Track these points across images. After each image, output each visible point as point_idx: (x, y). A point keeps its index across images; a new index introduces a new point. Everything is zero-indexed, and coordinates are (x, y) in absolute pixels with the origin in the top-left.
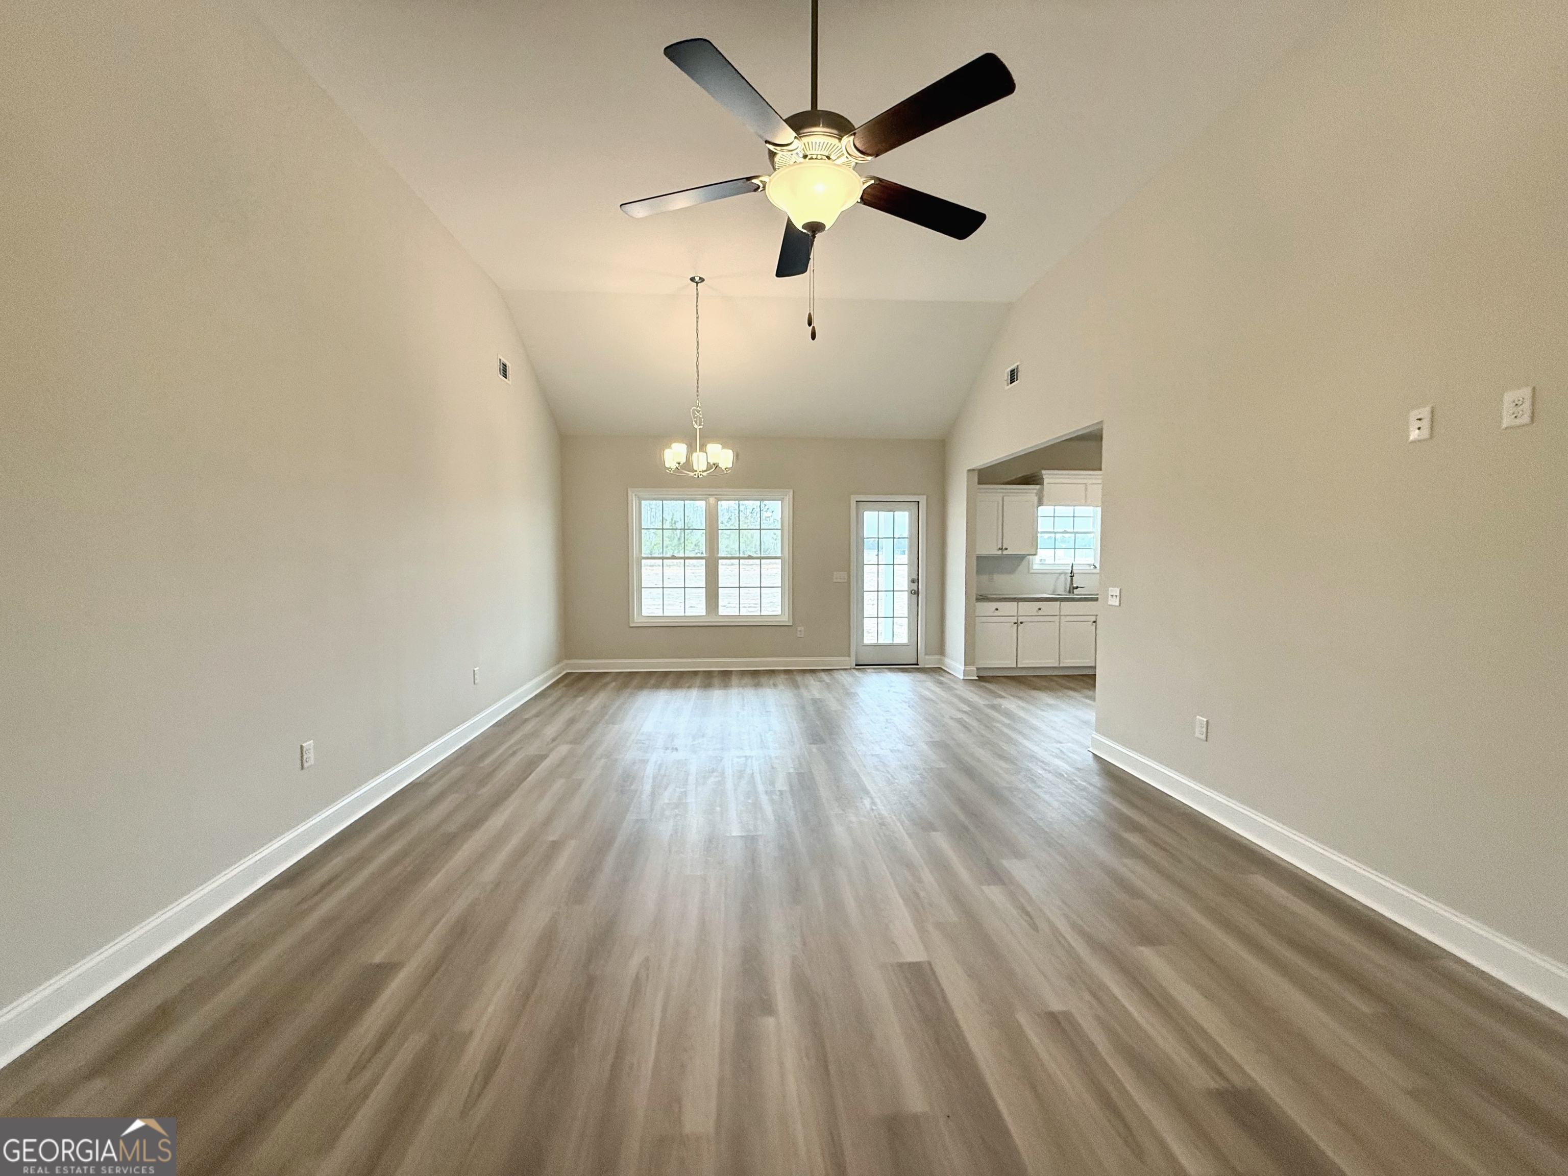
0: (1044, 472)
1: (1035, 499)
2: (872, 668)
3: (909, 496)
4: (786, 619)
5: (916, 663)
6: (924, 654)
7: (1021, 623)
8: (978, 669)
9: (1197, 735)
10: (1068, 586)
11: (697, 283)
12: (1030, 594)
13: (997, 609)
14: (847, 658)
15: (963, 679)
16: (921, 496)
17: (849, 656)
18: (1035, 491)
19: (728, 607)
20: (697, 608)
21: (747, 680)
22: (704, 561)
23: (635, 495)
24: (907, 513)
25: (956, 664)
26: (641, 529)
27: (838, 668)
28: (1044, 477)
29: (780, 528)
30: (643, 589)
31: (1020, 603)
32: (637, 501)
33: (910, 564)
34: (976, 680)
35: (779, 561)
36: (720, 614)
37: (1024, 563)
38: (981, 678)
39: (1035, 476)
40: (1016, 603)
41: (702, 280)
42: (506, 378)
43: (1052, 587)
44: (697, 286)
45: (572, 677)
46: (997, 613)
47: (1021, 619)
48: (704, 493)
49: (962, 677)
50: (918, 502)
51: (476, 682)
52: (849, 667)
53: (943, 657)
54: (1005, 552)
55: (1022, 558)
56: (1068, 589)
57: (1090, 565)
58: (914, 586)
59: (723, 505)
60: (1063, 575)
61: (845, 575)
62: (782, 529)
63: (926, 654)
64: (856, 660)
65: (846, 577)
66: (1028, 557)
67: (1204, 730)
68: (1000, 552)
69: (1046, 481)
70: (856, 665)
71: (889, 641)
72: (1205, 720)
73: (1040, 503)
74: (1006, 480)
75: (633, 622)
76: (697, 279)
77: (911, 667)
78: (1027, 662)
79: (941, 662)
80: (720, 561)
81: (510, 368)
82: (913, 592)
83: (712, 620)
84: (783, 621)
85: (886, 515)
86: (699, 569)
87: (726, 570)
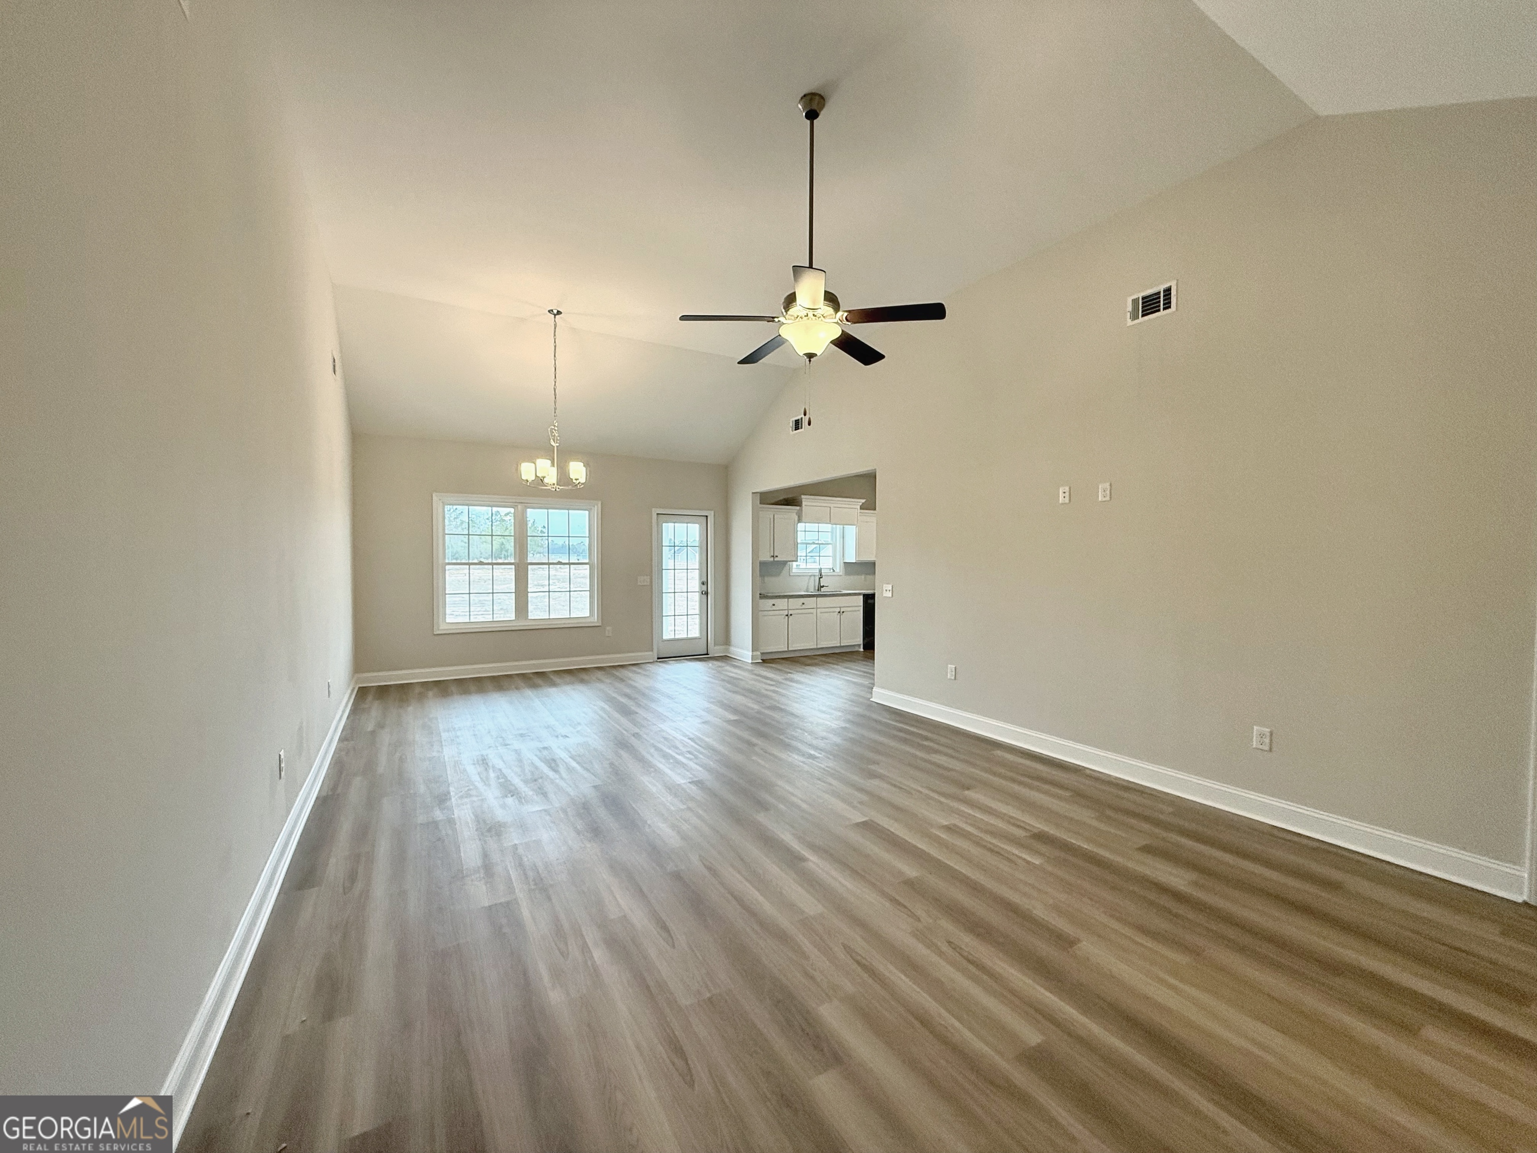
0: (803, 496)
1: (796, 518)
3: (700, 511)
4: (595, 620)
5: (706, 653)
6: (713, 644)
7: (791, 615)
8: (762, 654)
9: (949, 676)
10: (817, 584)
11: (555, 315)
12: (796, 592)
13: (774, 605)
14: (651, 653)
15: (752, 663)
16: (710, 512)
17: (652, 651)
18: (796, 511)
19: (537, 612)
20: (506, 613)
21: (568, 678)
24: (697, 526)
25: (744, 651)
26: (445, 534)
27: (643, 662)
28: (803, 500)
29: (588, 536)
30: (447, 596)
31: (790, 600)
33: (700, 569)
34: (762, 663)
35: (588, 566)
36: (529, 618)
37: (787, 567)
38: (764, 661)
39: (794, 500)
40: (787, 600)
41: (559, 313)
43: (805, 588)
44: (555, 318)
46: (774, 608)
47: (790, 612)
48: (516, 501)
49: (750, 661)
50: (707, 516)
52: (652, 661)
53: (728, 647)
54: (776, 559)
55: (785, 563)
56: (817, 588)
57: (830, 569)
58: (704, 588)
60: (813, 577)
61: (647, 578)
62: (590, 537)
63: (715, 645)
64: (658, 655)
65: (649, 580)
66: (789, 563)
67: (954, 673)
68: (772, 559)
69: (804, 503)
70: (658, 658)
71: (684, 636)
72: (954, 666)
73: (800, 520)
74: (773, 501)
75: (439, 629)
76: (555, 311)
77: (704, 656)
78: (796, 646)
79: (727, 650)
80: (530, 567)
82: (703, 592)
83: (521, 624)
84: (593, 622)
85: (681, 527)
86: (508, 575)
87: (535, 576)
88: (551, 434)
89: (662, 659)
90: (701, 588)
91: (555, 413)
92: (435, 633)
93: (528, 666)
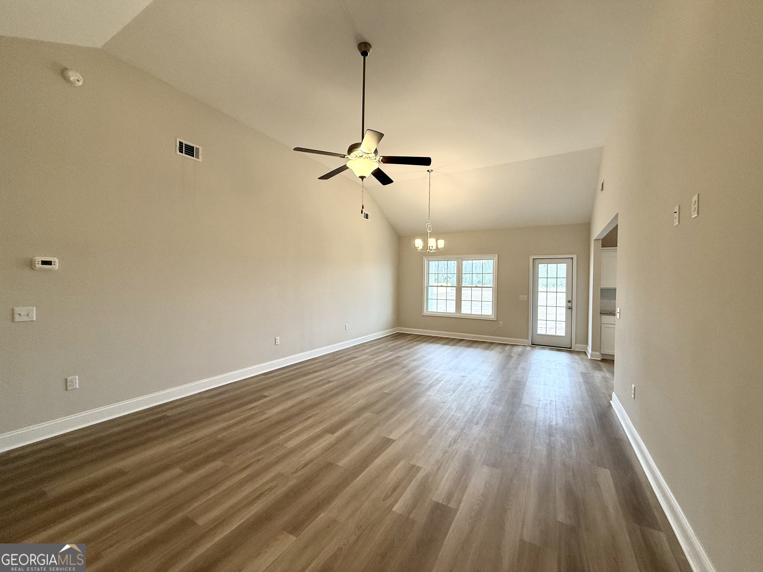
2: (540, 347)
3: (567, 255)
4: (493, 318)
5: (570, 347)
6: (574, 343)
11: (430, 172)
14: (527, 340)
15: (590, 359)
16: (574, 255)
17: (528, 339)
19: (466, 310)
20: (451, 309)
22: (455, 288)
23: (427, 259)
24: (565, 264)
26: (429, 274)
27: (520, 344)
29: (492, 273)
30: (429, 299)
32: (427, 262)
33: (567, 293)
34: (600, 360)
35: (492, 289)
41: (432, 171)
42: (367, 219)
45: (399, 334)
48: (457, 257)
50: (572, 258)
51: (346, 329)
52: (527, 345)
53: (585, 346)
58: (570, 305)
59: (464, 262)
61: (526, 297)
62: (493, 273)
63: (576, 343)
64: (532, 342)
71: (553, 334)
75: (424, 314)
76: (430, 171)
77: (569, 350)
80: (463, 288)
81: (370, 215)
82: (568, 307)
83: (458, 315)
84: (492, 318)
85: (552, 267)
86: (453, 292)
87: (465, 293)
88: (427, 227)
89: (534, 345)
90: (567, 304)
91: (429, 217)
92: (423, 315)
93: (458, 335)
